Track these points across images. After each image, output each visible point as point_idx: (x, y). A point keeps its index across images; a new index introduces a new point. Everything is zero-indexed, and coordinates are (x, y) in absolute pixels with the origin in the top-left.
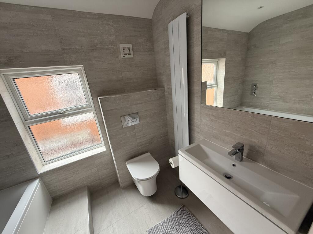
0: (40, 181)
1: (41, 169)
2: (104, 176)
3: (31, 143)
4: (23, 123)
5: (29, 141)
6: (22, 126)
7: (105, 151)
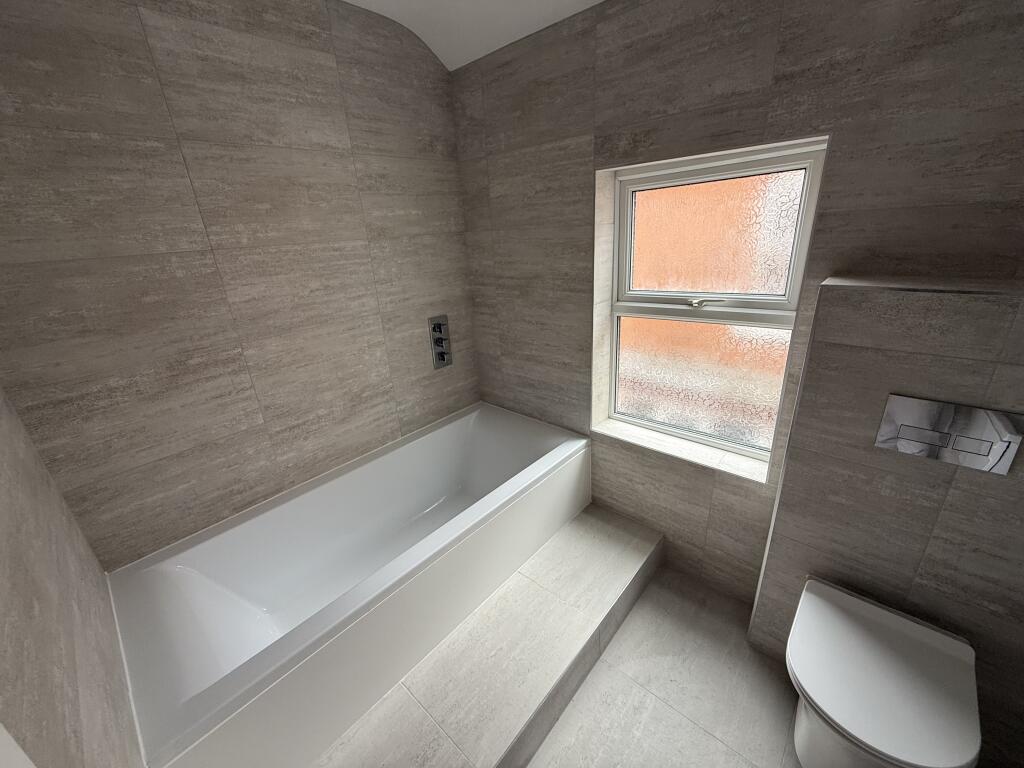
0: (587, 445)
1: (601, 424)
2: (719, 552)
3: (608, 357)
4: (612, 305)
5: (606, 349)
6: (607, 311)
7: (761, 484)
